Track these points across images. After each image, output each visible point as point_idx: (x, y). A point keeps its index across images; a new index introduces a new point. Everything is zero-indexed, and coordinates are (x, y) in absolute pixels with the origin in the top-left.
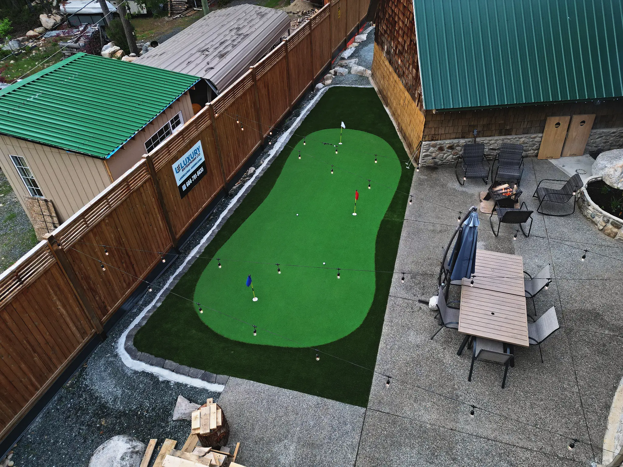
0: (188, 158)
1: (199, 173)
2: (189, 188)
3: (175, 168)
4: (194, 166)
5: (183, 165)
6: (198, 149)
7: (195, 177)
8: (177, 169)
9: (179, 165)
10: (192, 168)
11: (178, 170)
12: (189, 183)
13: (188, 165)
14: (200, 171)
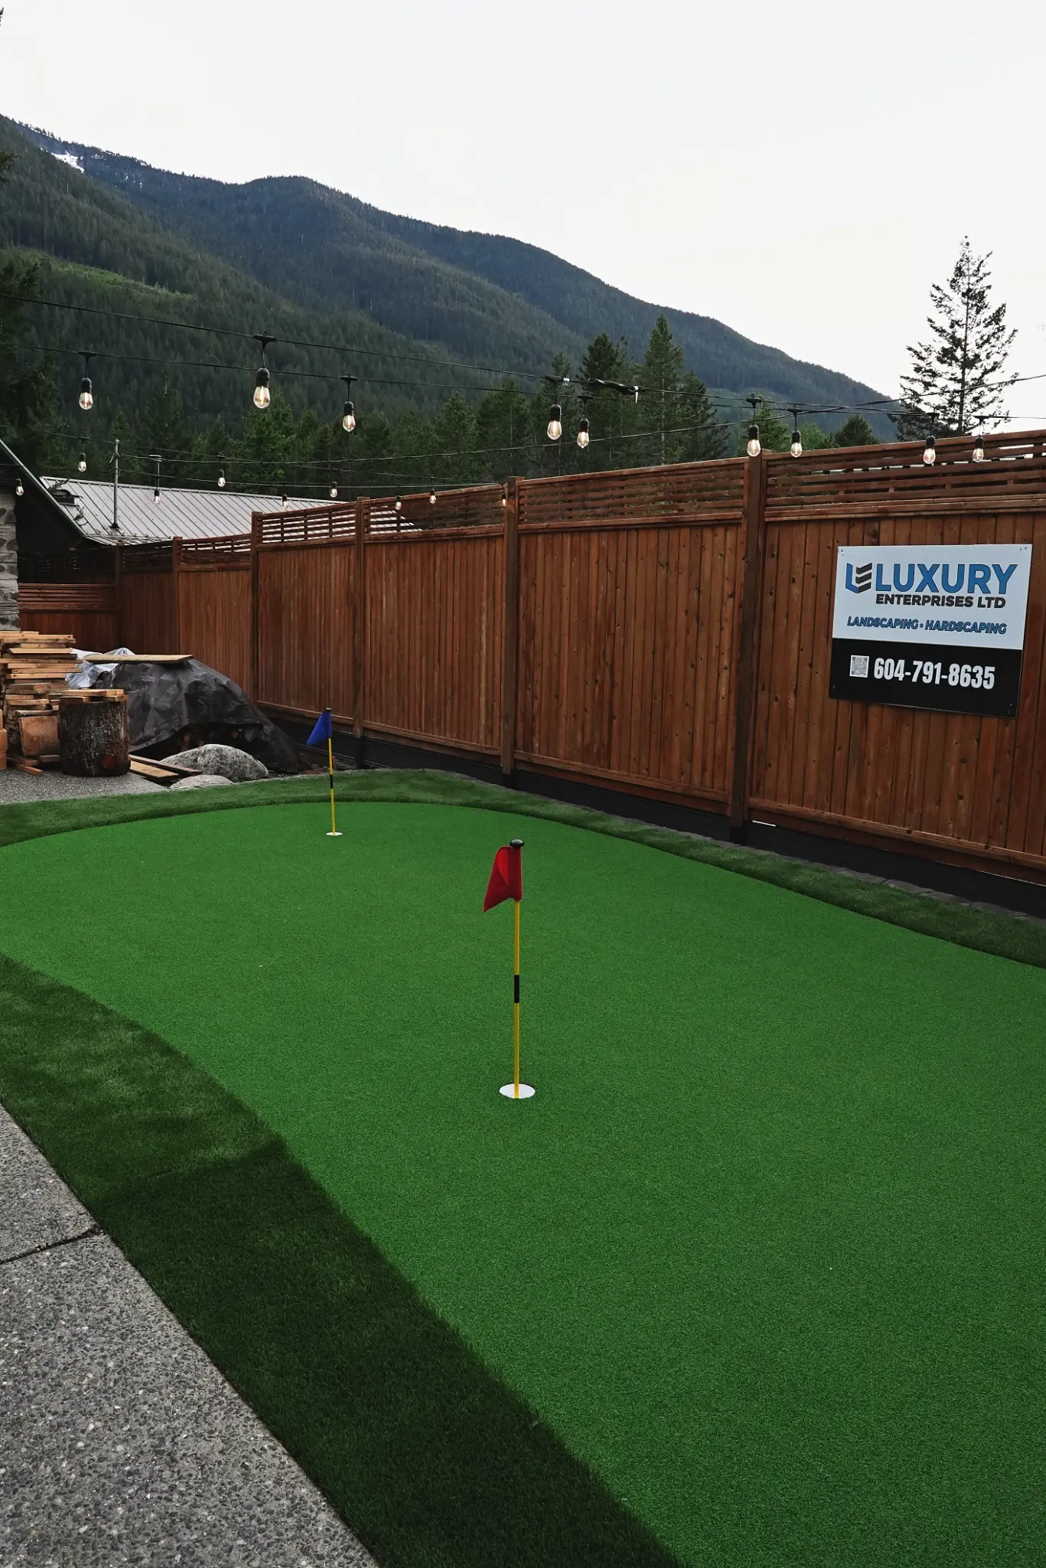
0: (928, 574)
1: (959, 675)
2: (873, 688)
3: (849, 567)
4: (947, 626)
5: (888, 579)
6: (1004, 577)
7: (929, 671)
8: (855, 575)
9: (869, 567)
10: (930, 625)
11: (859, 580)
12: (889, 670)
13: (916, 600)
14: (973, 675)
